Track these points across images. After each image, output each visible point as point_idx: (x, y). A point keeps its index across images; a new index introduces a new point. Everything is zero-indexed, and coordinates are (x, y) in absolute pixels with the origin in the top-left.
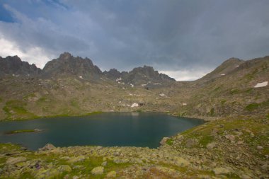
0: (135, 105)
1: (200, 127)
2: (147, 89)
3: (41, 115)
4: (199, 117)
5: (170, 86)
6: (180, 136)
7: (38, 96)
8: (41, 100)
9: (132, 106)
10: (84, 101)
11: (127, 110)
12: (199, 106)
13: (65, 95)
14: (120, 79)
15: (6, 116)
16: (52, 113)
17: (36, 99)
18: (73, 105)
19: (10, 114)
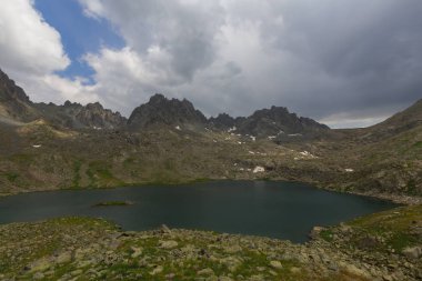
0: (259, 169)
1: (386, 215)
2: (278, 143)
3: (130, 181)
4: (381, 196)
5: (318, 138)
6: (345, 228)
7: (125, 155)
8: (129, 161)
9: (255, 171)
10: (184, 162)
11: (247, 177)
12: (380, 174)
13: (158, 154)
14: (234, 129)
15: (90, 182)
16: (143, 179)
17: (122, 159)
18: (168, 168)
19: (94, 179)
